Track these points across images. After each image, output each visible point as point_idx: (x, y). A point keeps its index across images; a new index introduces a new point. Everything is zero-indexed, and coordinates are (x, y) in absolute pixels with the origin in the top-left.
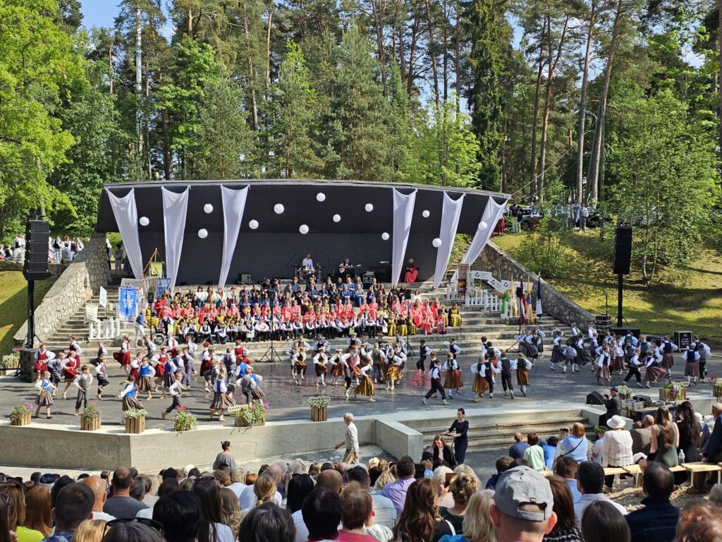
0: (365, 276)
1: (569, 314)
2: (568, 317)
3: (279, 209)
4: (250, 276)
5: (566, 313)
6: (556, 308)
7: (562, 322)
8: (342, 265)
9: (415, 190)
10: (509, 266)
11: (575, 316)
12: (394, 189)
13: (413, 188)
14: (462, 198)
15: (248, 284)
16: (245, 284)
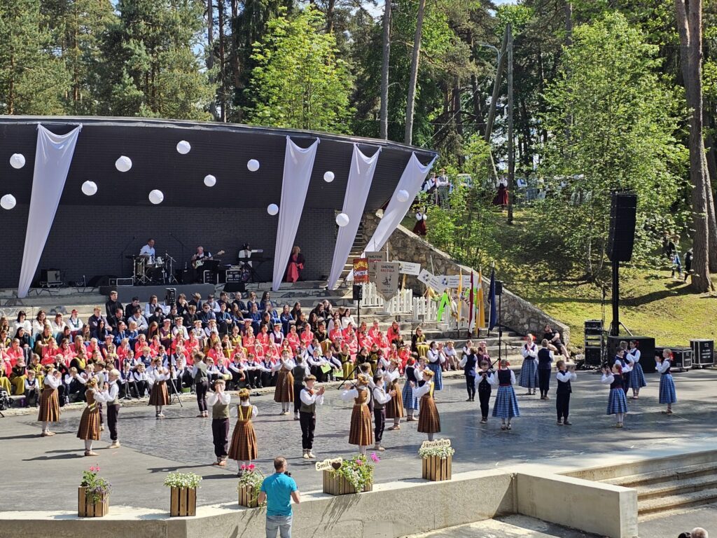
0: (229, 273)
1: (529, 322)
2: (526, 326)
3: (124, 164)
4: (58, 273)
5: (524, 320)
6: (506, 314)
9: (316, 140)
10: (428, 256)
12: (288, 138)
13: (313, 137)
14: (377, 154)
15: (56, 287)
16: (52, 287)
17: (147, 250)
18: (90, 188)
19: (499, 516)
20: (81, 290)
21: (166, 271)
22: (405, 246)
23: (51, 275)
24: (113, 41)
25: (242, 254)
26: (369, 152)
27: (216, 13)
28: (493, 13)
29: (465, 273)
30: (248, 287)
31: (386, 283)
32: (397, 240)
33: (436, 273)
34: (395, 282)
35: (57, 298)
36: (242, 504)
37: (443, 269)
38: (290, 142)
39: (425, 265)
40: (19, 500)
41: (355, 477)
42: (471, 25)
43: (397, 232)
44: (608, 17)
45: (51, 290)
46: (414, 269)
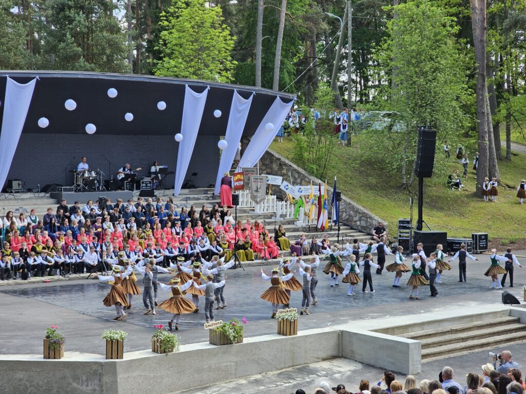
0: (143, 183)
1: (360, 220)
2: (358, 223)
3: (71, 105)
4: (20, 182)
5: (357, 218)
6: (344, 213)
7: (352, 229)
8: (121, 170)
9: (207, 87)
10: (288, 170)
11: (367, 222)
12: (187, 86)
13: (205, 85)
14: (251, 97)
15: (18, 192)
16: (16, 192)
18: (44, 122)
20: (37, 195)
21: (99, 182)
23: (15, 184)
25: (153, 169)
26: (246, 95)
30: (156, 193)
33: (294, 183)
35: (20, 201)
36: (154, 351)
37: (299, 181)
39: (285, 178)
41: (231, 333)
45: (15, 194)
46: (276, 180)
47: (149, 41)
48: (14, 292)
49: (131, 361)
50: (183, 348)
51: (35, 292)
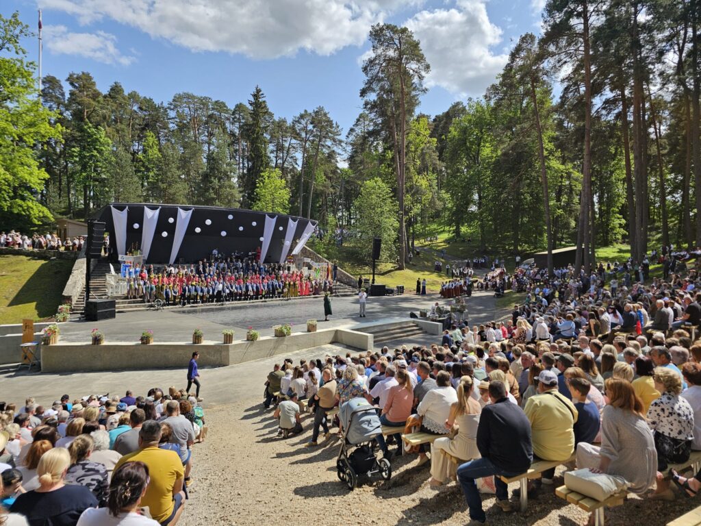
3: (208, 222)
4: (183, 258)
9: (276, 216)
10: (314, 256)
14: (297, 221)
15: (182, 263)
17: (215, 252)
18: (198, 230)
19: (332, 343)
22: (306, 252)
23: (181, 260)
24: (206, 177)
25: (250, 254)
26: (294, 220)
27: (241, 165)
28: (339, 171)
29: (325, 262)
31: (299, 265)
32: (304, 251)
33: (316, 262)
34: (302, 264)
36: (248, 340)
37: (318, 260)
38: (267, 216)
39: (312, 259)
40: (172, 338)
41: (285, 331)
42: (331, 175)
43: (304, 247)
44: (375, 179)
46: (308, 260)
47: (248, 194)
48: (179, 312)
49: (236, 345)
50: (261, 338)
51: (189, 312)
